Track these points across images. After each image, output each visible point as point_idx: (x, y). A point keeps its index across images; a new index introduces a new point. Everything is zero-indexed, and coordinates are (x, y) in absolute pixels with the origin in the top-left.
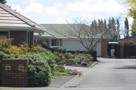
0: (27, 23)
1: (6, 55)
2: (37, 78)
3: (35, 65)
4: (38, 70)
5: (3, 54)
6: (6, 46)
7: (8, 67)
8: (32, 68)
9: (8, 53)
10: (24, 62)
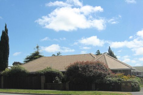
0: (129, 67)
1: (122, 79)
2: (135, 88)
3: (134, 83)
4: (135, 85)
5: (121, 79)
6: (122, 76)
7: (124, 84)
8: (133, 84)
9: (123, 79)
10: (130, 82)
